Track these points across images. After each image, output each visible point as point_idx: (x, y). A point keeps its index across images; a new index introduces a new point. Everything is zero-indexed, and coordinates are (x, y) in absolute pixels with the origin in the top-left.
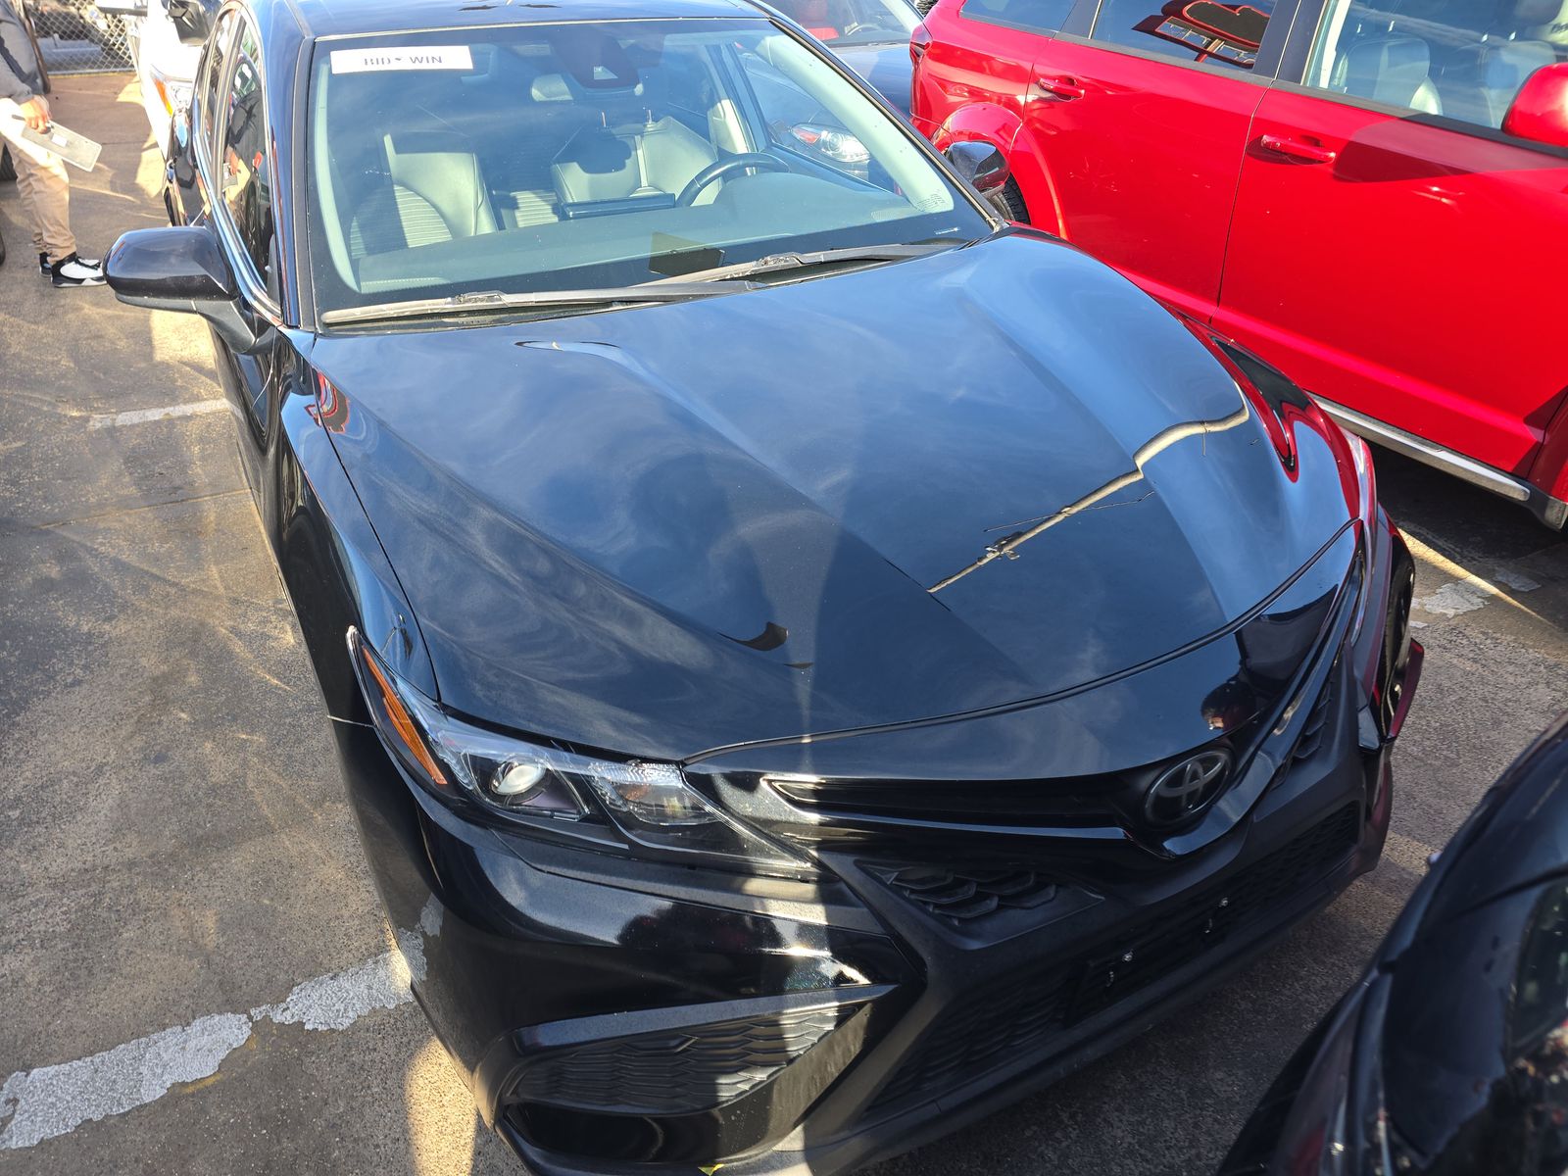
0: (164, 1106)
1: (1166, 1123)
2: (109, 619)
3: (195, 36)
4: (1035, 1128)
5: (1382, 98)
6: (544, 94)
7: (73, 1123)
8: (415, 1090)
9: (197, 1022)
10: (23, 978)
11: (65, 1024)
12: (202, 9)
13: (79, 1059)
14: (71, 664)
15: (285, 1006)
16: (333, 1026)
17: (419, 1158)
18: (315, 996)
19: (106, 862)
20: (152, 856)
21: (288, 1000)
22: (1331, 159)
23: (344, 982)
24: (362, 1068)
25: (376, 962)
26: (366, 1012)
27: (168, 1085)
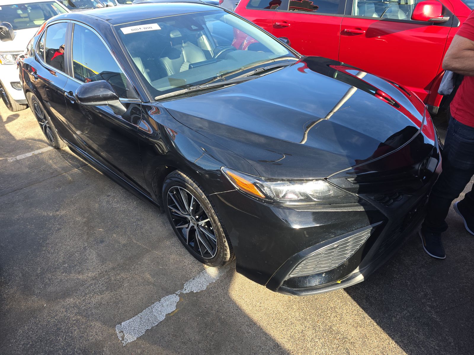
0: (167, 320)
1: (416, 257)
2: (57, 211)
3: (6, 38)
4: (389, 265)
5: (367, 15)
6: (174, 36)
7: (144, 332)
8: (234, 298)
9: (162, 299)
10: (101, 303)
11: (123, 310)
12: (7, 29)
13: (134, 317)
14: (54, 225)
15: (185, 289)
16: (201, 290)
17: (245, 312)
18: (192, 285)
19: (105, 270)
20: (118, 265)
21: (184, 287)
22: (364, 33)
23: (198, 280)
24: (216, 297)
25: (203, 273)
26: (208, 284)
27: (165, 315)
